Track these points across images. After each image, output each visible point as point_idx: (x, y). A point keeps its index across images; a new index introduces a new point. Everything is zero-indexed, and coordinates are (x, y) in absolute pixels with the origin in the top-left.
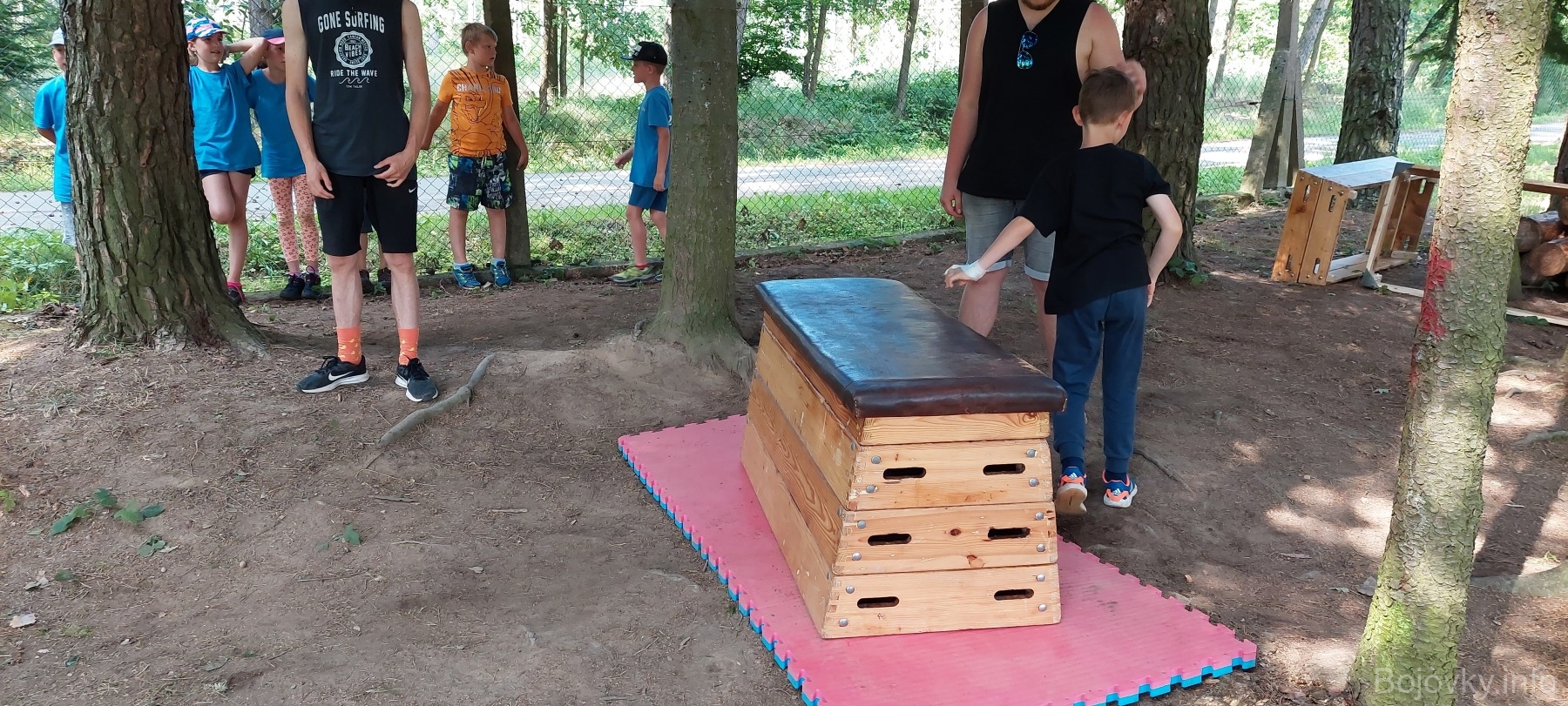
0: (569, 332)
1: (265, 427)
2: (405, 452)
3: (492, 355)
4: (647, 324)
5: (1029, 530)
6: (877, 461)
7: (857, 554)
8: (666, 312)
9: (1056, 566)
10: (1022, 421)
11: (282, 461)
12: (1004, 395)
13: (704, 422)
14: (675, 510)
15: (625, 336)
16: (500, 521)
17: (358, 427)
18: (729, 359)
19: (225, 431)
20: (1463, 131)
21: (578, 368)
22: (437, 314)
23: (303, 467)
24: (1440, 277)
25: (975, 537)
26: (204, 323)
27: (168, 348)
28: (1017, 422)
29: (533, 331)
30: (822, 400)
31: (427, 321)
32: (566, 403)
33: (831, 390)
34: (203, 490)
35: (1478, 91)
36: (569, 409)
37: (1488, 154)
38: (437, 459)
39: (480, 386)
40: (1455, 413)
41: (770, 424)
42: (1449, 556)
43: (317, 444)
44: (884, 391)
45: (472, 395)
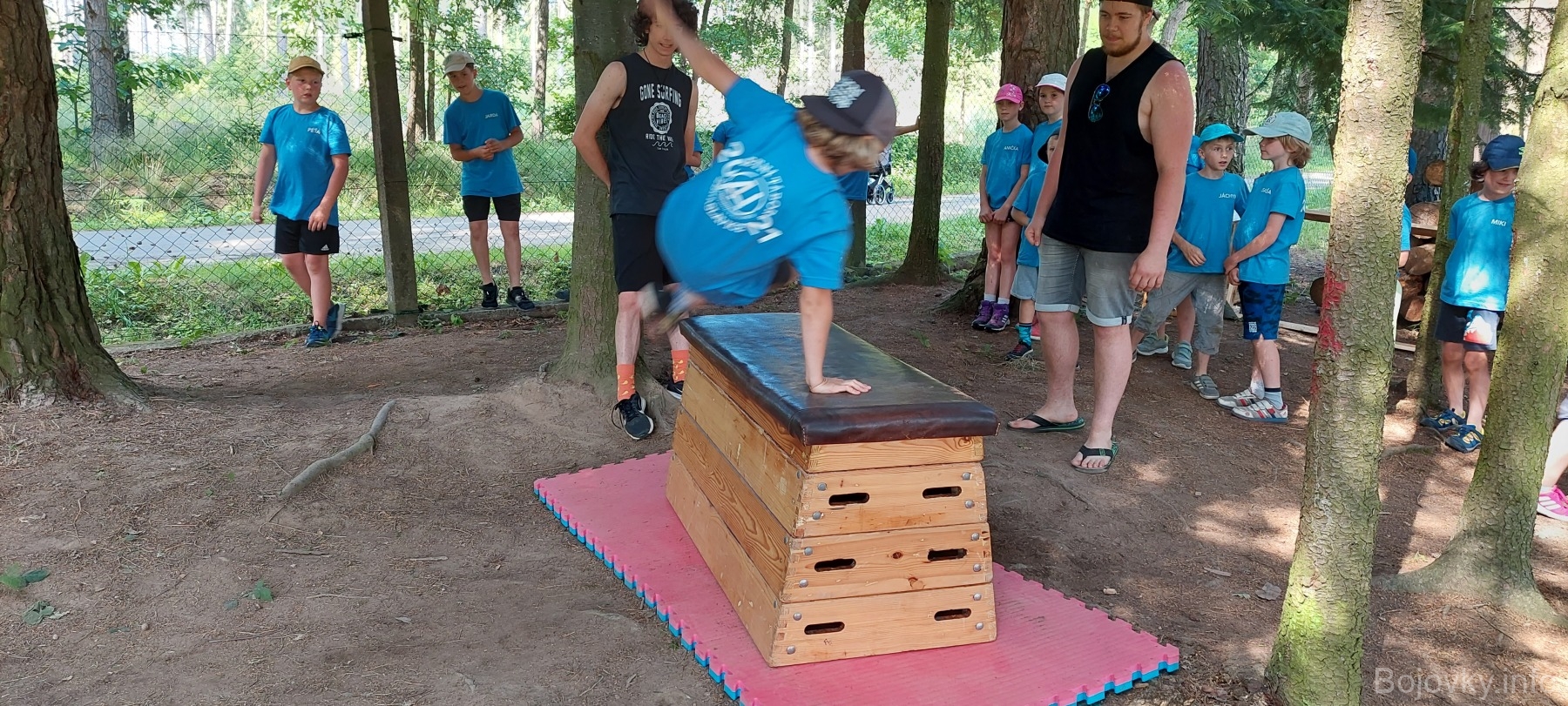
0: (469, 376)
1: (153, 484)
2: (309, 503)
3: (392, 402)
4: (552, 365)
5: (965, 551)
6: (822, 489)
7: (804, 581)
8: (572, 354)
9: (991, 585)
10: (957, 445)
11: (177, 519)
12: (943, 420)
14: (603, 550)
15: (529, 380)
17: (255, 480)
19: (110, 489)
20: (1351, 166)
22: (325, 362)
23: (200, 523)
24: (1336, 298)
25: (916, 559)
28: (954, 448)
29: (432, 377)
31: (315, 369)
32: (475, 448)
33: (772, 420)
34: (91, 552)
35: (1362, 130)
36: (478, 453)
37: (1374, 187)
38: (343, 509)
39: (381, 432)
40: (1354, 420)
41: (701, 459)
42: (1353, 553)
43: (213, 499)
44: (830, 418)
45: (376, 443)
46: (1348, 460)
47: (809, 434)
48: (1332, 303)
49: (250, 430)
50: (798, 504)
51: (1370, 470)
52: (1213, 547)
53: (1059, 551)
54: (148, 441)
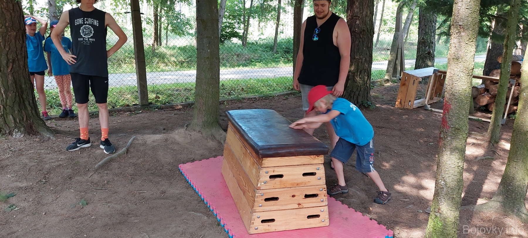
0: (162, 128)
1: (53, 164)
2: (103, 172)
3: (135, 137)
4: (189, 125)
5: (318, 194)
6: (267, 173)
7: (261, 205)
8: (195, 121)
9: (327, 206)
12: (309, 149)
13: (208, 159)
14: (198, 190)
16: (137, 195)
18: (218, 137)
19: (38, 166)
20: (453, 63)
21: (165, 140)
22: (115, 122)
23: (66, 178)
24: (447, 110)
25: (300, 198)
26: (31, 127)
27: (18, 136)
28: (313, 158)
29: (149, 128)
30: (249, 152)
31: (111, 125)
32: (160, 153)
34: (30, 187)
35: (457, 50)
37: (461, 71)
38: (114, 174)
39: (130, 148)
41: (231, 160)
42: (453, 201)
43: (72, 170)
44: (269, 148)
45: (128, 151)
46: (451, 168)
47: (262, 155)
48: (446, 112)
50: (258, 178)
51: (459, 172)
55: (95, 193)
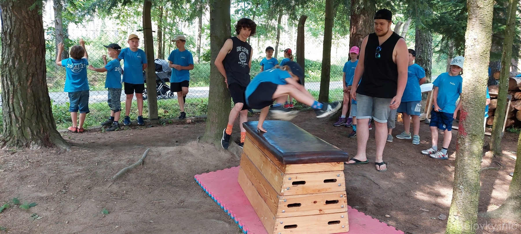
0: (174, 140)
1: (71, 175)
2: (121, 182)
3: (149, 149)
4: (201, 137)
5: (338, 201)
6: (290, 179)
7: (284, 211)
8: (208, 133)
9: (347, 213)
10: (335, 165)
11: (79, 186)
12: (330, 157)
13: (223, 170)
14: (217, 199)
15: (193, 141)
16: (157, 205)
17: (104, 174)
19: (57, 176)
21: (179, 152)
22: (127, 135)
23: (86, 188)
24: (464, 117)
25: (321, 204)
26: (48, 139)
27: (35, 148)
28: (334, 165)
29: (162, 141)
30: (269, 160)
31: (124, 138)
32: (175, 164)
33: (273, 156)
34: (51, 197)
35: (473, 62)
36: (177, 166)
37: (477, 81)
38: (132, 184)
39: (145, 159)
40: (471, 159)
41: (249, 169)
42: (472, 204)
43: (90, 180)
44: (292, 155)
45: (143, 162)
46: (469, 173)
47: (285, 161)
48: (463, 119)
49: (103, 158)
50: (282, 185)
51: (477, 176)
52: (423, 202)
53: (370, 202)
54: (70, 161)
55: (115, 203)
